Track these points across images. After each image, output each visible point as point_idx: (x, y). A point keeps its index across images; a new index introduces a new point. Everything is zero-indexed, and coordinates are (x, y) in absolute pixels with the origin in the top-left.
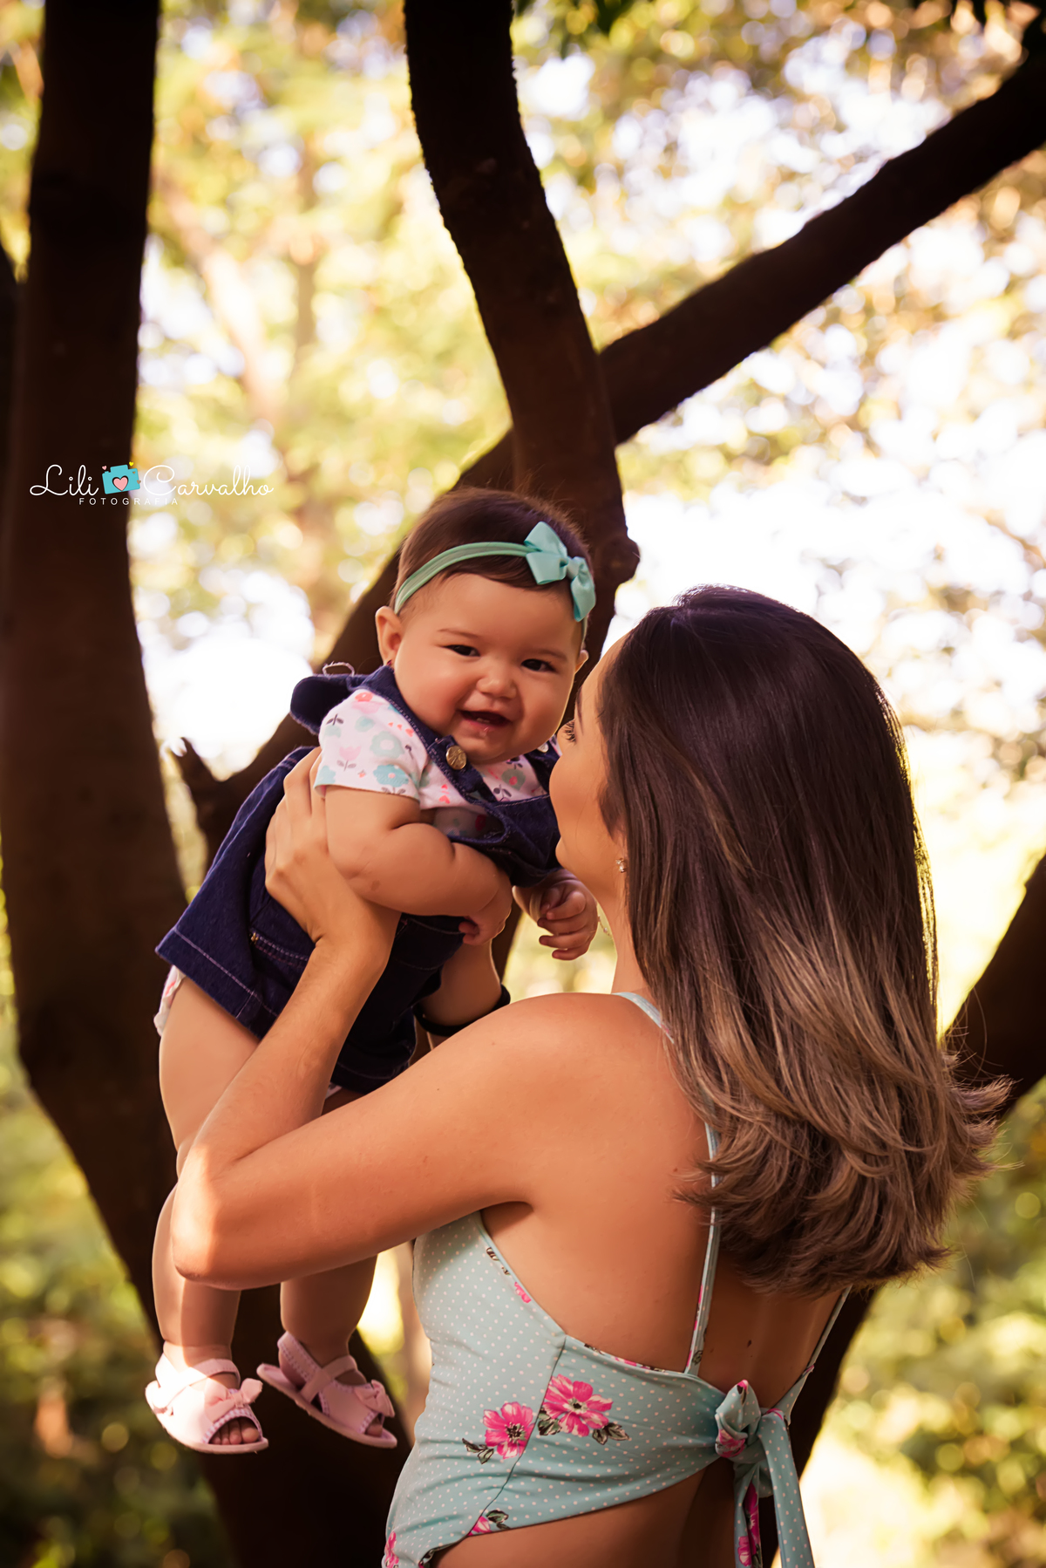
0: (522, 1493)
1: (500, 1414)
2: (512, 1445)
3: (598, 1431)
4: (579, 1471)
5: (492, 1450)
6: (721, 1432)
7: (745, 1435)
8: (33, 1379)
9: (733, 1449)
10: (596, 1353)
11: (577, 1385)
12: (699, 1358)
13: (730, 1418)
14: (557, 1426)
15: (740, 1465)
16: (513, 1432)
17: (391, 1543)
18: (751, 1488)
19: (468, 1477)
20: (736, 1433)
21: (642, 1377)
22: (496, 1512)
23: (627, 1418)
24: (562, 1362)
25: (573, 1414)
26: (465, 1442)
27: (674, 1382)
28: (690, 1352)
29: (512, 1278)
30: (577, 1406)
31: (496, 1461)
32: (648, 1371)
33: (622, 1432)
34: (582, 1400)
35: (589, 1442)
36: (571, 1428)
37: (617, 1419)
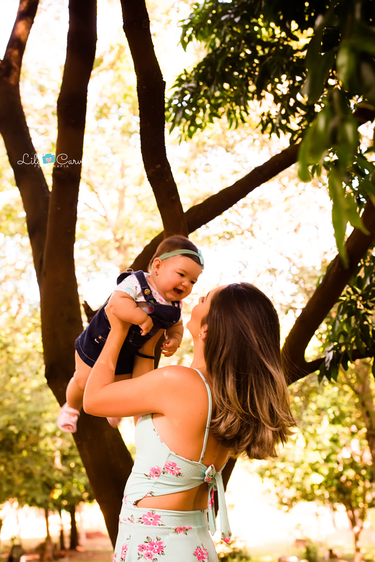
0: (158, 488)
1: (154, 468)
2: (156, 476)
3: (177, 474)
4: (172, 483)
5: (151, 477)
6: (206, 476)
7: (212, 477)
8: (53, 452)
9: (209, 480)
10: (178, 456)
11: (173, 463)
12: (202, 459)
13: (209, 474)
14: (167, 472)
15: (210, 484)
16: (156, 473)
17: (126, 497)
18: (212, 489)
19: (145, 483)
20: (209, 477)
21: (189, 463)
22: (152, 492)
23: (184, 472)
24: (170, 457)
25: (172, 470)
26: (145, 474)
27: (196, 464)
28: (200, 458)
29: (159, 436)
30: (172, 468)
31: (152, 480)
32: (190, 461)
33: (183, 475)
34: (174, 467)
35: (175, 476)
36: (170, 473)
37: (182, 472)
